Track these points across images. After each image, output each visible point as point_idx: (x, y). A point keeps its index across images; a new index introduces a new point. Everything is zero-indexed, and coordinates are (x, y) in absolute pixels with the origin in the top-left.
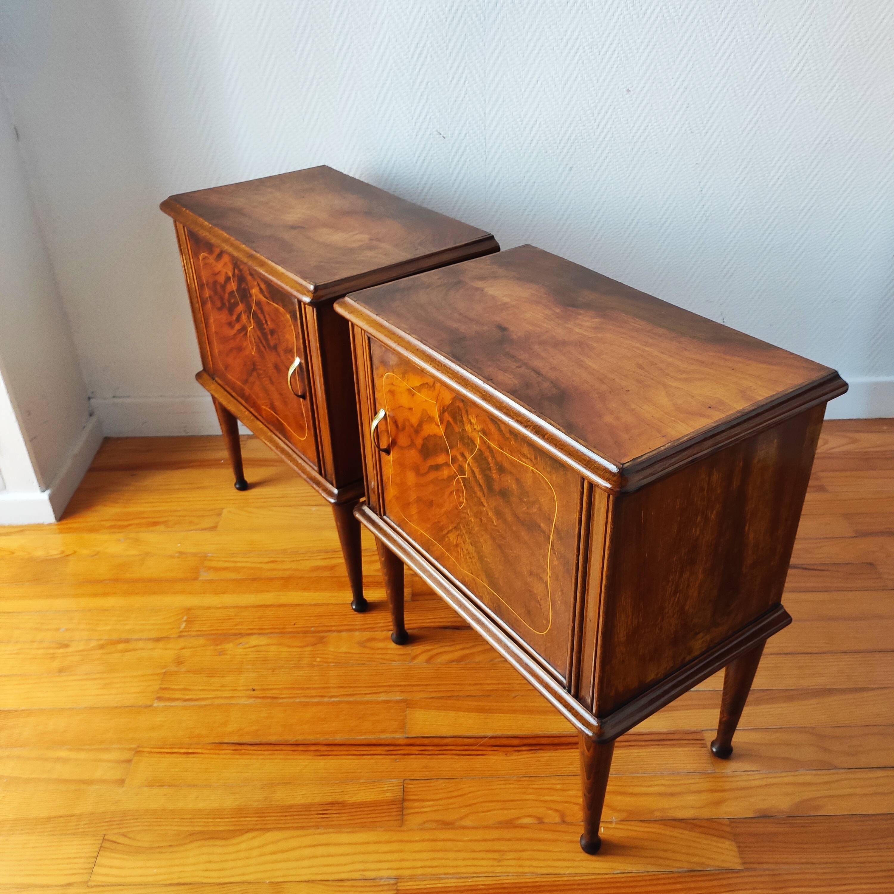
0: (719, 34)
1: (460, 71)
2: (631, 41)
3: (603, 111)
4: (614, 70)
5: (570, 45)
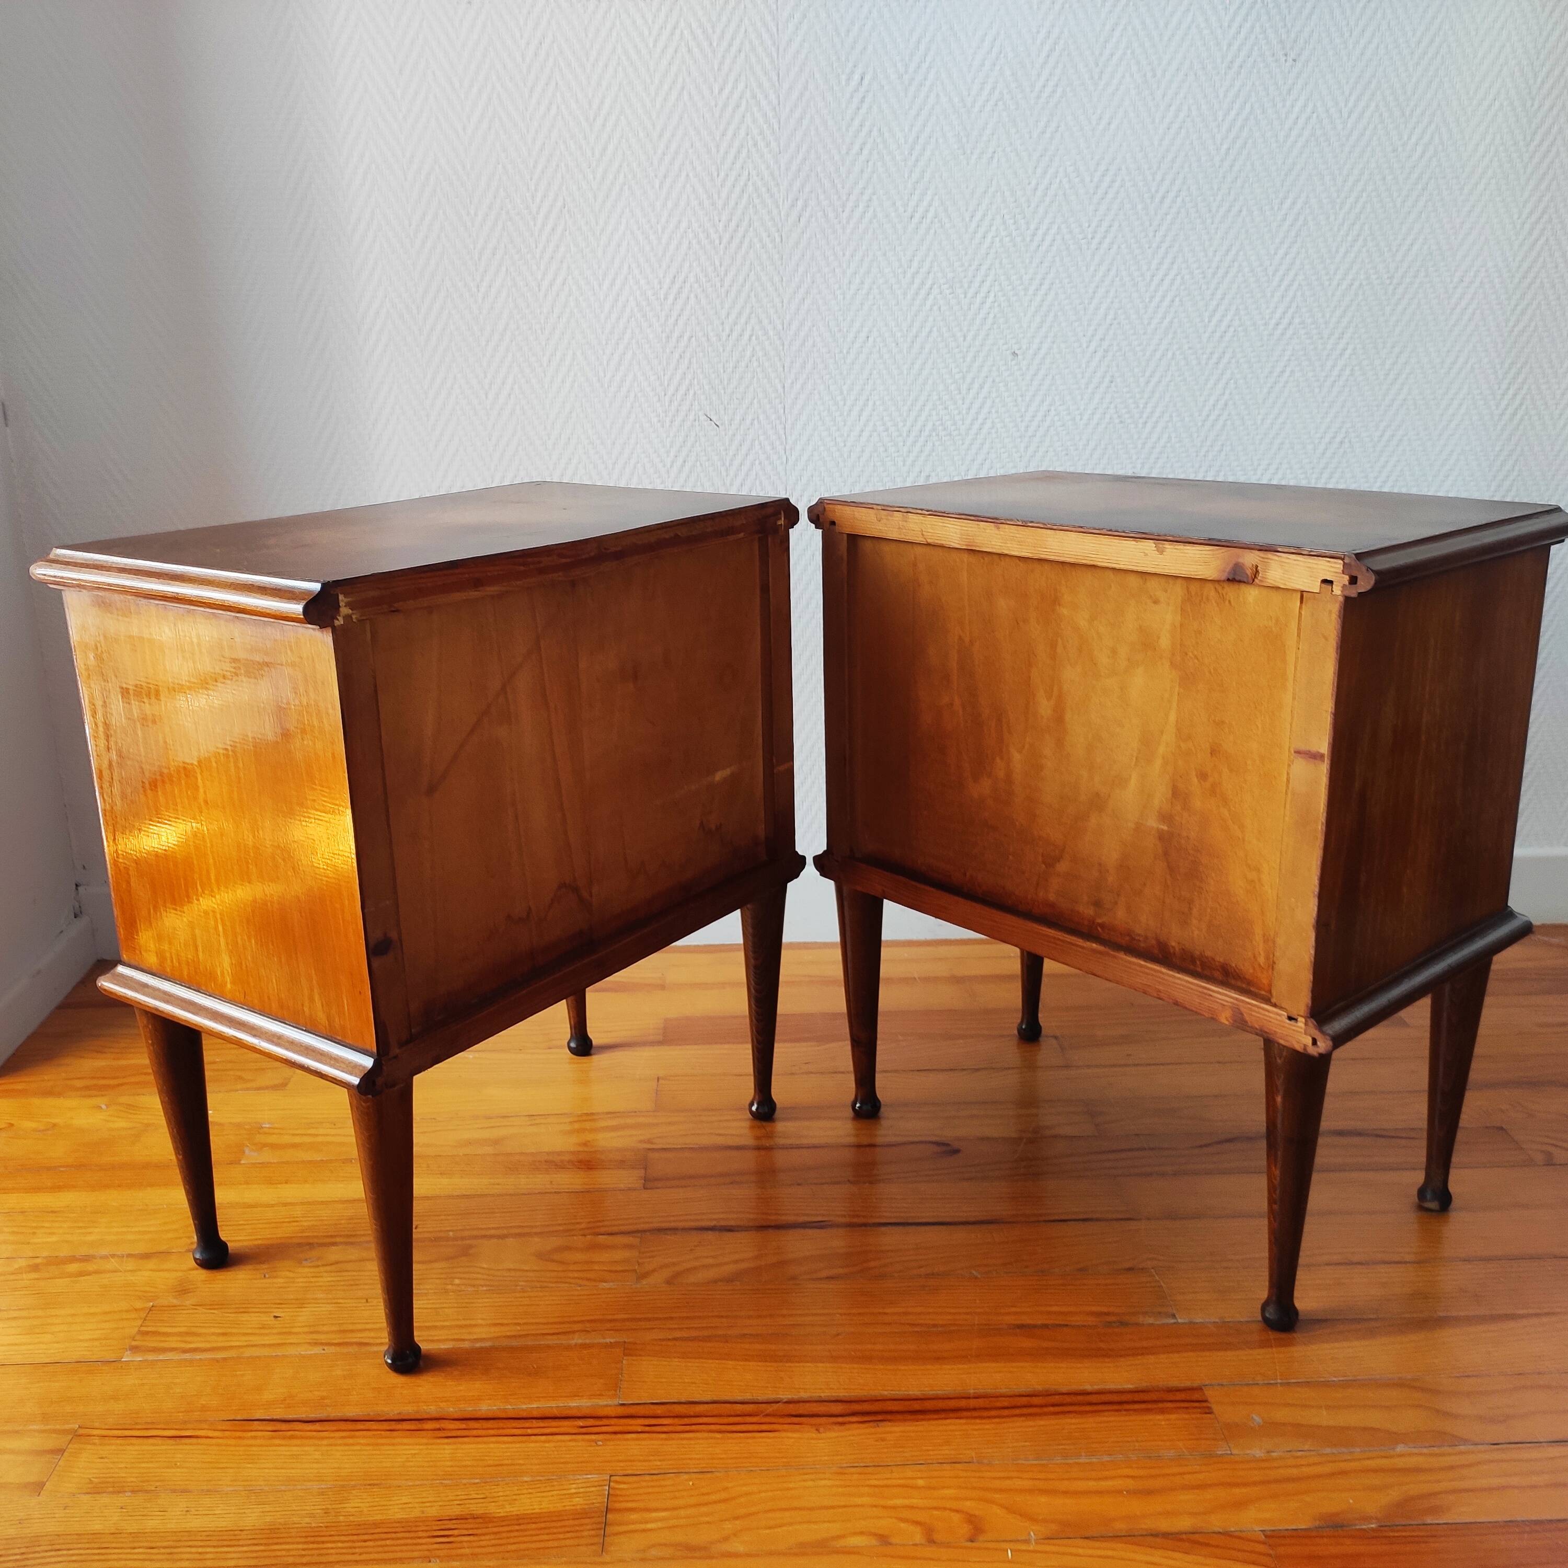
0: (1153, 267)
1: (743, 320)
2: (1016, 277)
3: (976, 386)
4: (990, 321)
5: (917, 281)
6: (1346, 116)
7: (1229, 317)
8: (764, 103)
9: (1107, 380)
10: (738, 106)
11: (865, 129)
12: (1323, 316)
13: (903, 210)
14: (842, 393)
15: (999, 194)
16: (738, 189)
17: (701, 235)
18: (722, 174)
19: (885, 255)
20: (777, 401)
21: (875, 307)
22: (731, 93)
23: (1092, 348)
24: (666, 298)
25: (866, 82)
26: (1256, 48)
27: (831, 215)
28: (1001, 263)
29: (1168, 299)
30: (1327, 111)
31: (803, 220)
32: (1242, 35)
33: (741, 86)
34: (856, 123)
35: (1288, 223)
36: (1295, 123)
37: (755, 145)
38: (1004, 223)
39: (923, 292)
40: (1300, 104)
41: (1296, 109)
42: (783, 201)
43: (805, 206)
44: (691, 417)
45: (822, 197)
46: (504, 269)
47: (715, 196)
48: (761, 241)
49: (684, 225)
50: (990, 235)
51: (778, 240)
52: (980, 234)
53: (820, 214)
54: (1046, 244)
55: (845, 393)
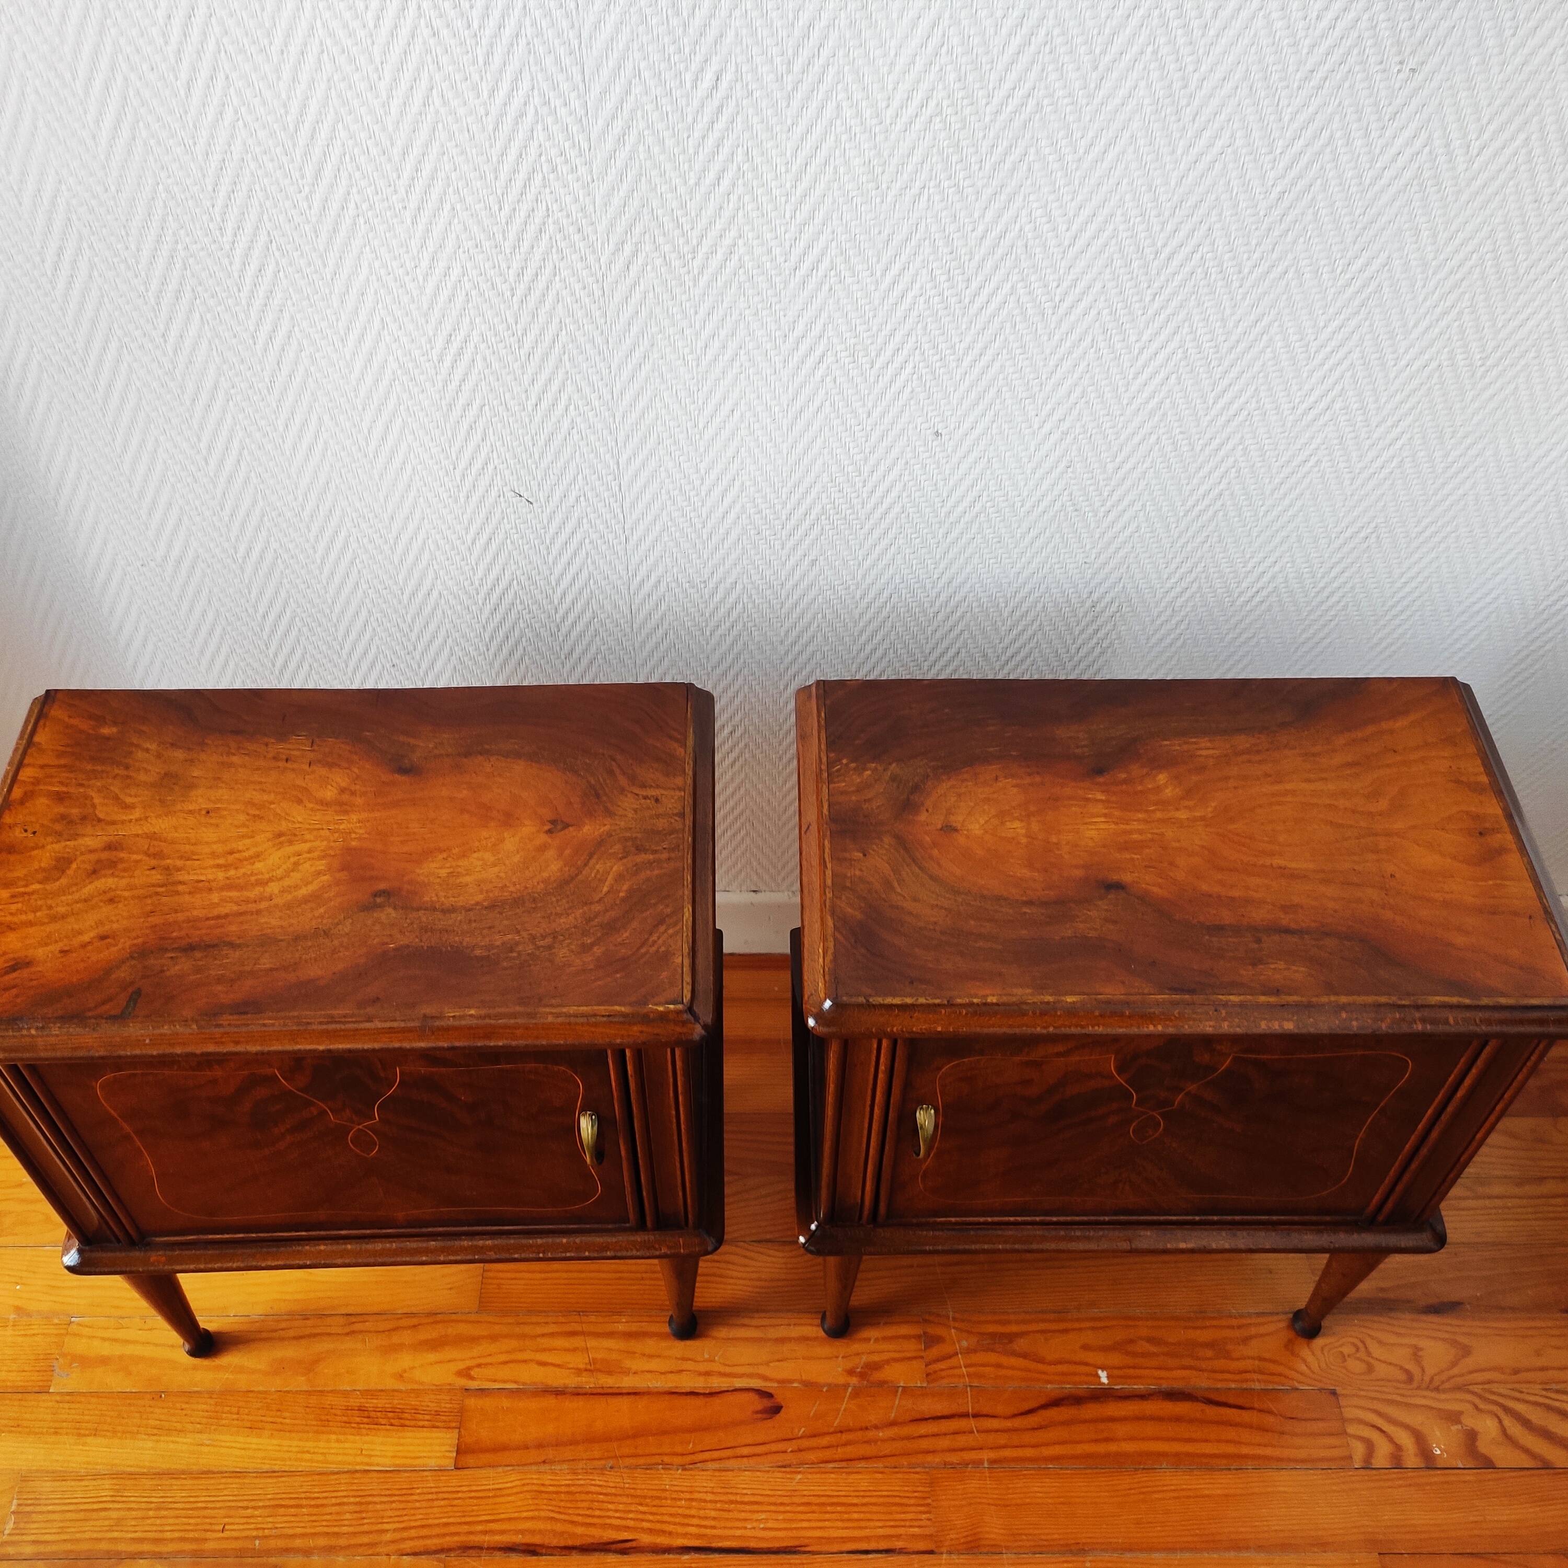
0: (1145, 338)
1: (555, 388)
2: (943, 346)
4: (905, 396)
5: (803, 348)
6: (1475, 152)
7: (1243, 399)
8: (562, 112)
9: (1062, 466)
10: (522, 115)
11: (725, 151)
12: (1376, 401)
13: (783, 259)
14: (698, 471)
15: (927, 242)
16: (532, 229)
17: (484, 286)
18: (507, 208)
19: (756, 314)
20: (610, 478)
21: (743, 376)
22: (509, 96)
23: (1046, 429)
24: (441, 360)
25: (724, 84)
26: (1355, 52)
27: (676, 263)
28: (925, 328)
29: (1162, 375)
30: (1447, 145)
31: (634, 269)
32: (1337, 32)
33: (525, 85)
34: (710, 142)
35: (1352, 289)
36: (1394, 160)
37: (554, 170)
38: (933, 279)
39: (811, 361)
40: (1406, 134)
41: (1399, 142)
42: (603, 244)
43: (635, 253)
44: (494, 493)
45: (661, 240)
46: (197, 316)
47: (499, 237)
48: (573, 294)
49: (455, 273)
50: (910, 295)
51: (598, 293)
52: (896, 293)
53: (658, 262)
54: (992, 306)
55: (703, 471)
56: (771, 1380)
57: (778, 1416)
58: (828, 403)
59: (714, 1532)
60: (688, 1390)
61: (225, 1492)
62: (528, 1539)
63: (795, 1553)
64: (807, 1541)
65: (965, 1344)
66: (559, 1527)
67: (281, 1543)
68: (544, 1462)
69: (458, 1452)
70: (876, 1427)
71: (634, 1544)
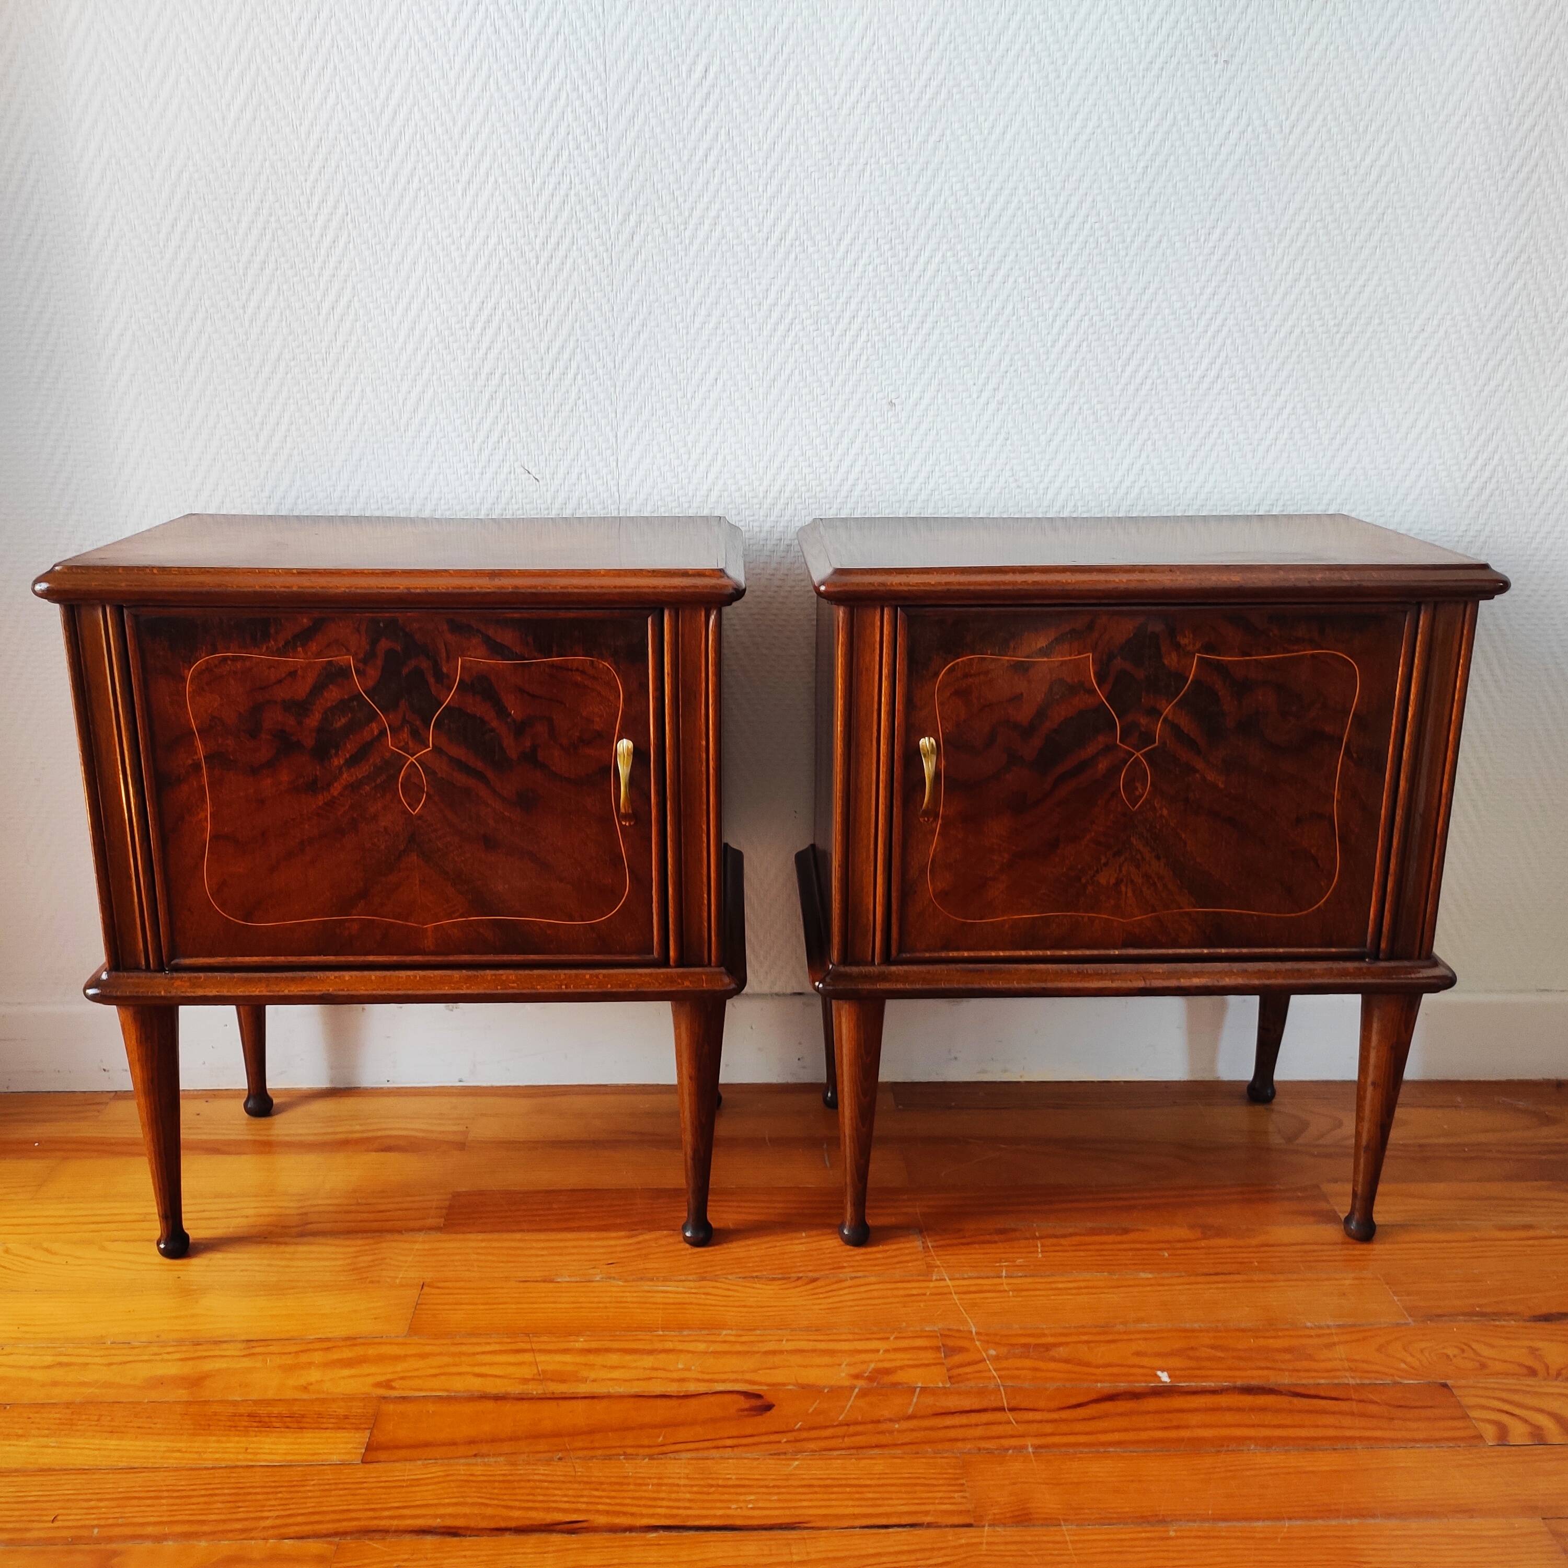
0: (1056, 305)
1: (566, 356)
2: (890, 313)
3: (846, 440)
4: (862, 364)
5: (775, 315)
6: (1288, 131)
7: (1145, 367)
8: (587, 96)
9: (1001, 437)
10: (556, 99)
11: (711, 131)
12: (1257, 369)
13: (757, 229)
14: (685, 445)
15: (872, 213)
16: (557, 200)
17: (514, 254)
18: (538, 181)
19: (736, 282)
20: (609, 452)
21: (725, 344)
22: (548, 83)
23: (983, 400)
24: (472, 328)
25: (711, 75)
26: (1181, 46)
27: (671, 234)
28: (875, 296)
29: (1074, 343)
30: (1265, 125)
31: (637, 238)
32: (1164, 31)
33: (561, 74)
34: (700, 124)
35: (1215, 258)
36: (1226, 138)
37: (578, 147)
38: (878, 248)
39: (782, 328)
40: (1232, 115)
41: (1227, 122)
42: (613, 214)
43: (639, 223)
44: (506, 470)
45: (659, 212)
46: (275, 287)
47: (530, 208)
48: (586, 262)
49: (493, 241)
50: (862, 262)
51: (607, 262)
52: (849, 262)
53: (657, 232)
54: (929, 274)
55: (690, 445)
56: (760, 1384)
57: (769, 1413)
58: (797, 372)
59: (689, 1512)
60: (658, 1393)
61: (66, 1487)
62: (449, 1522)
63: (793, 1528)
64: (807, 1519)
65: (992, 1352)
66: (489, 1511)
67: (128, 1531)
68: (475, 1455)
69: (366, 1449)
70: (891, 1420)
71: (584, 1525)
